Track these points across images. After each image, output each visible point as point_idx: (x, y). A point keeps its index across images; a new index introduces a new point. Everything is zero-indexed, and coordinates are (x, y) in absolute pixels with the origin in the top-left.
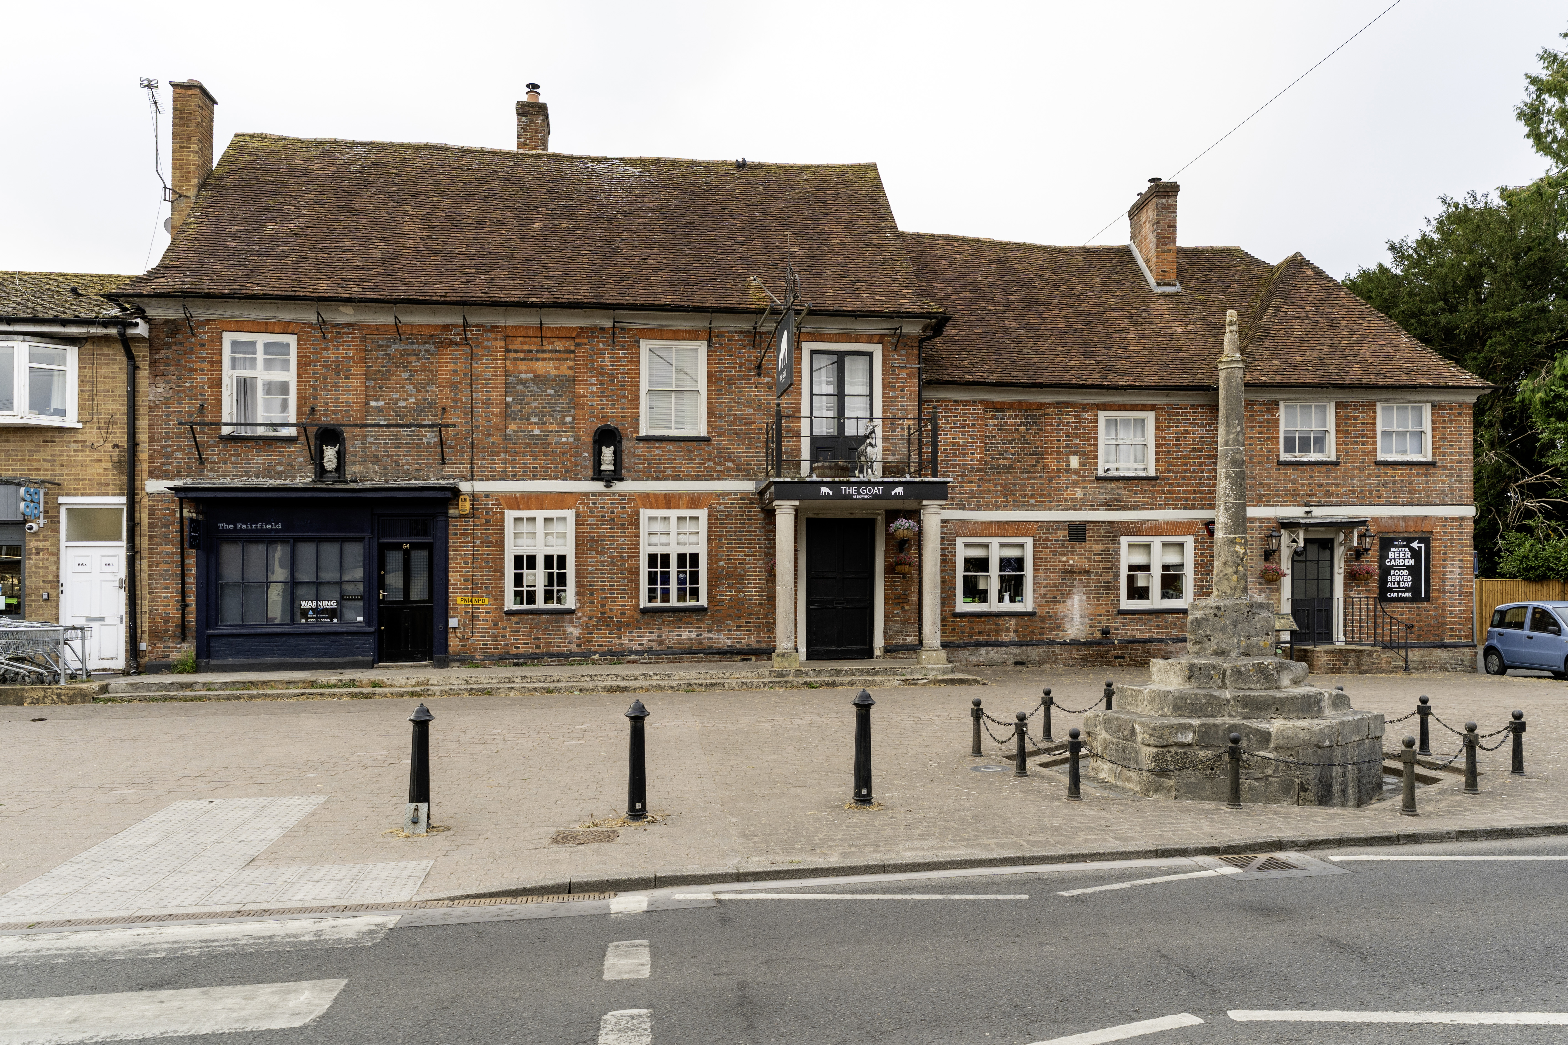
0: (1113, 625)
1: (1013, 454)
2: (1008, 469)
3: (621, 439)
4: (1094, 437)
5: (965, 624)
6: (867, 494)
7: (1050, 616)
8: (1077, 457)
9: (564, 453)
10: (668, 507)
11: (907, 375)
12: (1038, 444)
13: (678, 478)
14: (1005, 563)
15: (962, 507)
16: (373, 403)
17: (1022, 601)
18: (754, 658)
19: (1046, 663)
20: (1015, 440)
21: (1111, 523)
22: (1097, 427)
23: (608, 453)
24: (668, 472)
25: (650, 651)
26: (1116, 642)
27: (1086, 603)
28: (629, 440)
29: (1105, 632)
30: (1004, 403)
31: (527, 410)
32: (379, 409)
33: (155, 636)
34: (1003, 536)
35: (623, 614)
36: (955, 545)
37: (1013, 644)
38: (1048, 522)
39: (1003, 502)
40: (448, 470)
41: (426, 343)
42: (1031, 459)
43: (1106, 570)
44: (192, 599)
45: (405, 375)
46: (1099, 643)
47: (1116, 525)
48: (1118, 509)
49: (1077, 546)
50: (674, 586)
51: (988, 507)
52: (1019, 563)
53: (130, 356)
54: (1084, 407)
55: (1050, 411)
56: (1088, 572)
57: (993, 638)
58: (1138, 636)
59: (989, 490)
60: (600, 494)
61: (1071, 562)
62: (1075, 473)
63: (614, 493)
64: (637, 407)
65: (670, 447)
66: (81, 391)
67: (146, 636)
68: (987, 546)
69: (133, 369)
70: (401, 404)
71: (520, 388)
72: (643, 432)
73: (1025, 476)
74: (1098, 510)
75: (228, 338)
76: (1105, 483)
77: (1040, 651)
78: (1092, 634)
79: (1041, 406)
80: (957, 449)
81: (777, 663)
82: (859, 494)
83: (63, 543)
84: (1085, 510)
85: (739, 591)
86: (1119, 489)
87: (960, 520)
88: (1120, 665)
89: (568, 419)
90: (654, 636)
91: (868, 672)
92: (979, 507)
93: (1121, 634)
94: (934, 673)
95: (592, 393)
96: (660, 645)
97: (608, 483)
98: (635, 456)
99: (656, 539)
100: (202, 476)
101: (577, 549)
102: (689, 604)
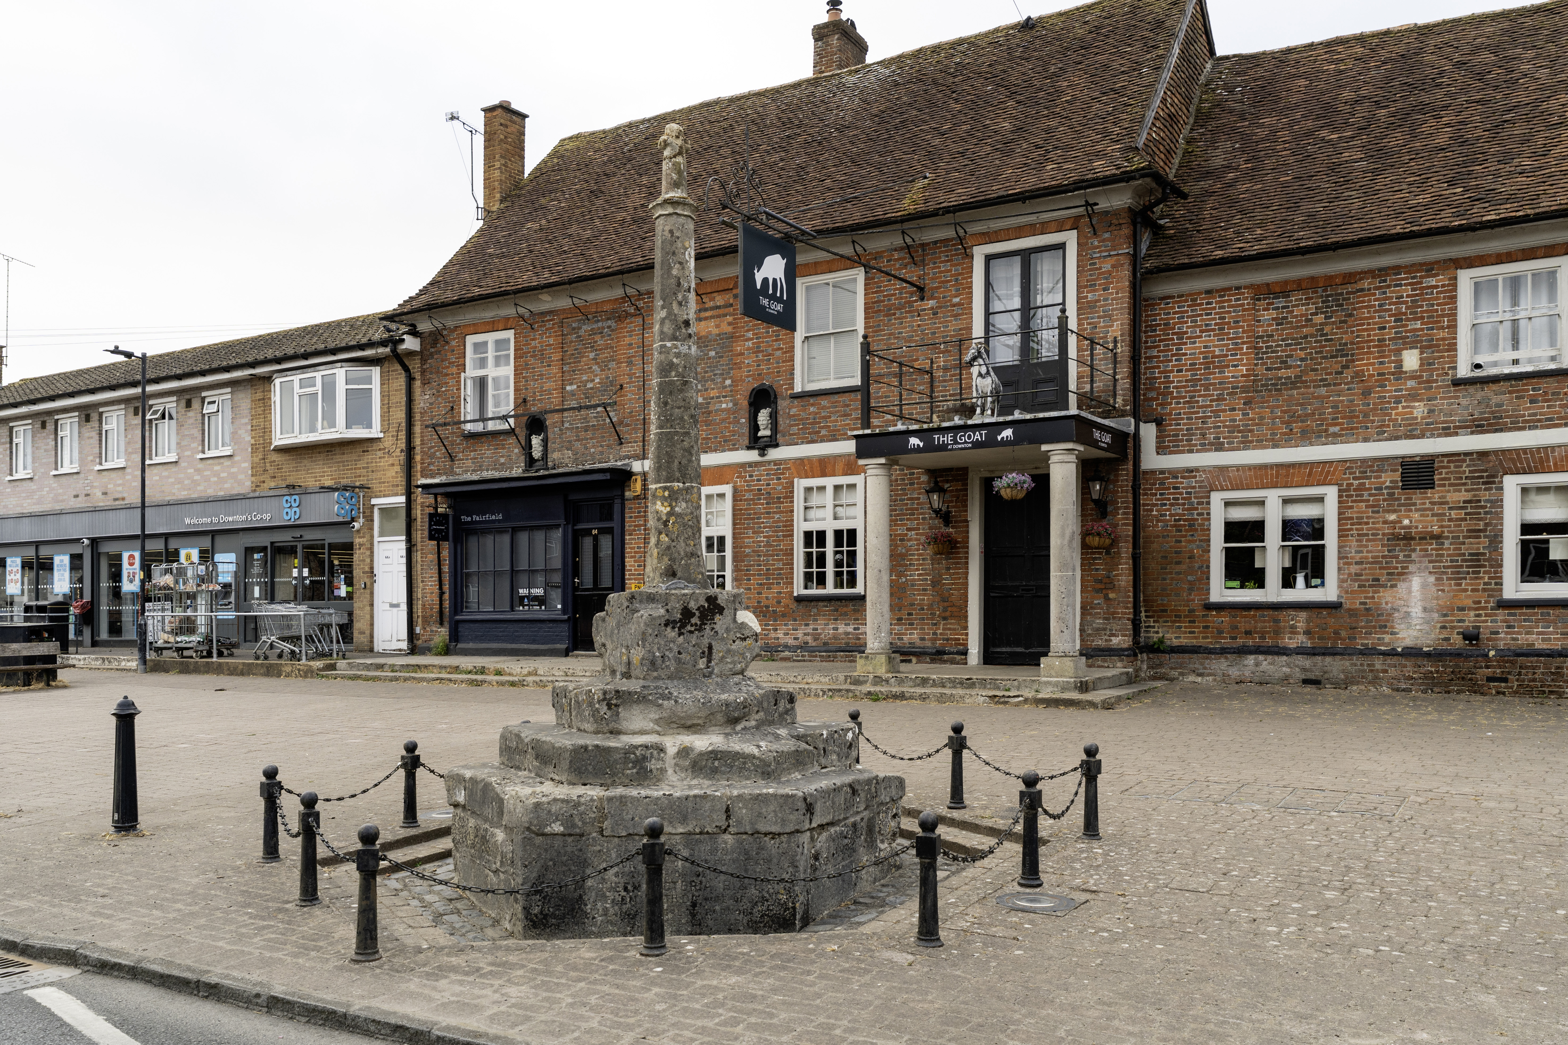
0: (1487, 626)
1: (1302, 360)
2: (1294, 383)
3: (776, 397)
4: (1448, 315)
5: (1225, 619)
6: (966, 442)
7: (1367, 610)
8: (1416, 352)
9: (723, 420)
10: (824, 474)
11: (1113, 266)
12: (1346, 338)
13: (834, 439)
14: (1290, 528)
15: (1219, 447)
16: (568, 388)
17: (1323, 584)
19: (1358, 683)
20: (1306, 337)
21: (1483, 455)
22: (1455, 297)
23: (763, 417)
24: (823, 432)
25: (804, 647)
26: (1492, 653)
27: (1434, 589)
28: (784, 399)
29: (1471, 637)
30: (1286, 282)
32: (573, 394)
33: (426, 621)
34: (1286, 487)
35: (779, 602)
36: (1208, 503)
37: (1300, 651)
38: (1364, 461)
39: (1285, 434)
40: (626, 450)
41: (608, 319)
42: (1335, 365)
43: (1475, 533)
44: (446, 588)
45: (592, 355)
46: (1457, 655)
47: (1493, 457)
48: (1496, 431)
49: (1417, 497)
50: (830, 569)
51: (1260, 444)
52: (1316, 528)
53: (406, 369)
54: (1429, 268)
55: (1365, 284)
56: (1438, 537)
57: (1269, 642)
58: (1539, 645)
59: (1262, 418)
60: (756, 464)
61: (1406, 522)
62: (1412, 378)
63: (769, 462)
64: (792, 359)
65: (824, 402)
66: (382, 405)
67: (420, 620)
68: (1261, 503)
69: (410, 380)
70: (590, 385)
72: (798, 389)
73: (1323, 391)
74: (1457, 434)
75: (471, 340)
76: (1471, 389)
77: (1347, 663)
78: (1447, 639)
79: (1350, 278)
80: (1211, 362)
81: (861, 667)
82: (956, 443)
83: (377, 539)
84: (1432, 436)
85: (900, 575)
86: (1495, 396)
87: (1215, 467)
88: (1498, 693)
89: (728, 382)
90: (809, 629)
91: (961, 683)
92: (1246, 445)
93: (1504, 640)
94: (1050, 689)
95: (748, 349)
96: (815, 639)
97: (763, 451)
98: (790, 417)
99: (812, 514)
100: (452, 473)
101: (734, 529)
102: (846, 591)
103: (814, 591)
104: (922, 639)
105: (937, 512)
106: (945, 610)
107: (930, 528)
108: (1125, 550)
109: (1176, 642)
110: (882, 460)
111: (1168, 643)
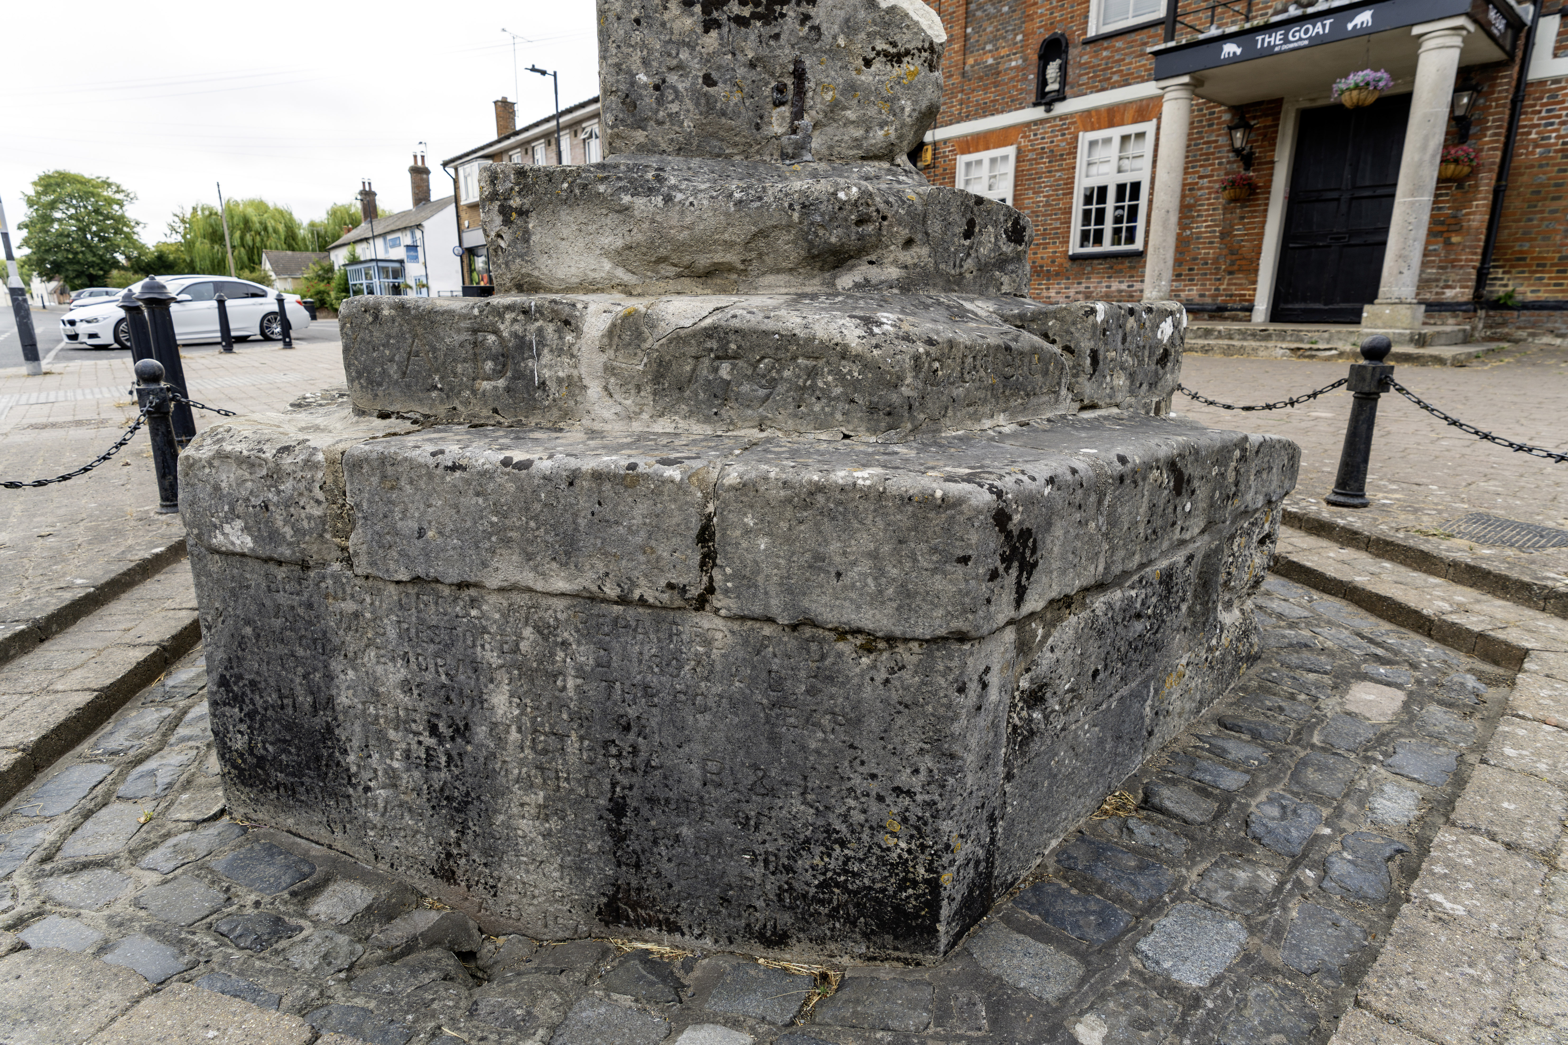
3: (1067, 46)
6: (1300, 39)
9: (1012, 79)
10: (1111, 125)
13: (1126, 83)
23: (1052, 70)
24: (1115, 78)
28: (1075, 47)
31: (984, 38)
35: (1053, 262)
50: (1108, 226)
60: (1042, 121)
63: (1055, 118)
65: (1119, 43)
72: (1092, 32)
82: (1287, 41)
89: (1019, 37)
90: (1082, 288)
91: (1254, 335)
97: (1049, 108)
98: (1080, 65)
99: (1094, 170)
101: (1015, 190)
102: (1123, 247)
103: (1090, 249)
104: (1202, 295)
105: (1238, 152)
106: (1233, 263)
107: (1227, 174)
108: (1486, 182)
109: (1530, 297)
110: (1186, 79)
111: (1519, 297)
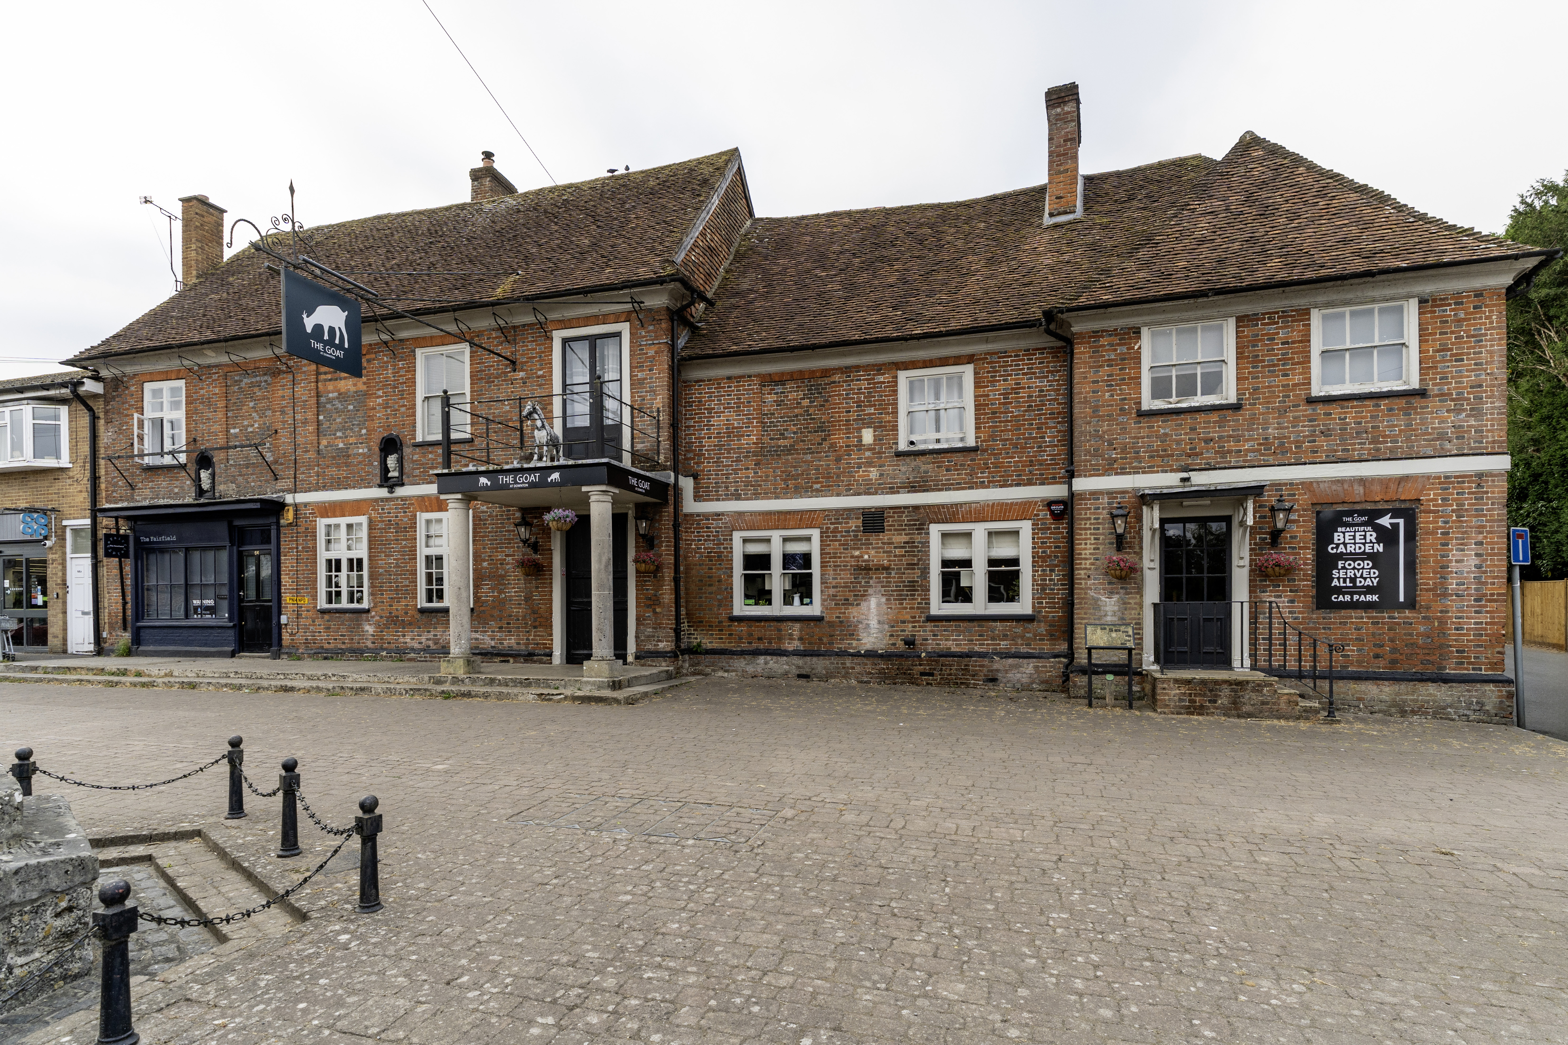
0: (920, 634)
1: (794, 433)
2: (789, 450)
3: (401, 445)
4: (892, 404)
5: (743, 628)
6: (523, 482)
7: (841, 622)
8: (871, 430)
9: (360, 462)
10: (441, 510)
11: (656, 352)
12: (824, 418)
14: (788, 560)
15: (738, 498)
16: (232, 431)
17: (811, 602)
18: (511, 660)
19: (835, 677)
20: (797, 416)
21: (916, 508)
22: (897, 391)
23: (392, 461)
25: (427, 649)
26: (923, 655)
27: (885, 607)
28: (408, 447)
29: (910, 643)
30: (783, 374)
31: (334, 427)
32: (236, 436)
33: (110, 627)
34: (784, 529)
36: (731, 540)
37: (796, 653)
38: (837, 510)
39: (782, 488)
40: (280, 485)
41: (265, 374)
42: (817, 437)
43: (911, 566)
44: (129, 598)
45: (251, 404)
46: (900, 656)
47: (922, 510)
48: (924, 491)
49: (873, 538)
50: (447, 587)
51: (766, 496)
52: (806, 560)
53: (90, 410)
54: (880, 368)
55: (836, 378)
56: (887, 569)
57: (774, 646)
58: (954, 649)
59: (767, 476)
60: (387, 500)
61: (866, 557)
62: (869, 450)
63: (397, 498)
64: (414, 415)
65: (440, 450)
66: (71, 439)
67: (105, 626)
68: (768, 541)
69: (94, 418)
70: (250, 429)
71: (329, 406)
72: (419, 439)
73: (809, 457)
74: (898, 492)
75: (148, 387)
76: (908, 459)
77: (828, 662)
78: (894, 644)
79: (826, 373)
80: (731, 433)
81: (443, 669)
82: (516, 482)
83: (69, 555)
84: (883, 493)
85: (500, 592)
86: (923, 465)
87: (735, 512)
88: (927, 684)
89: (364, 431)
90: (431, 636)
91: (521, 683)
92: (756, 496)
93: (931, 645)
94: (589, 687)
95: (379, 405)
96: (436, 644)
97: (392, 489)
98: (413, 461)
99: (432, 542)
100: (132, 499)
101: (370, 552)
103: (435, 604)
104: (518, 644)
105: (526, 542)
106: (535, 621)
107: (523, 555)
108: (669, 574)
109: (709, 646)
111: (704, 646)
